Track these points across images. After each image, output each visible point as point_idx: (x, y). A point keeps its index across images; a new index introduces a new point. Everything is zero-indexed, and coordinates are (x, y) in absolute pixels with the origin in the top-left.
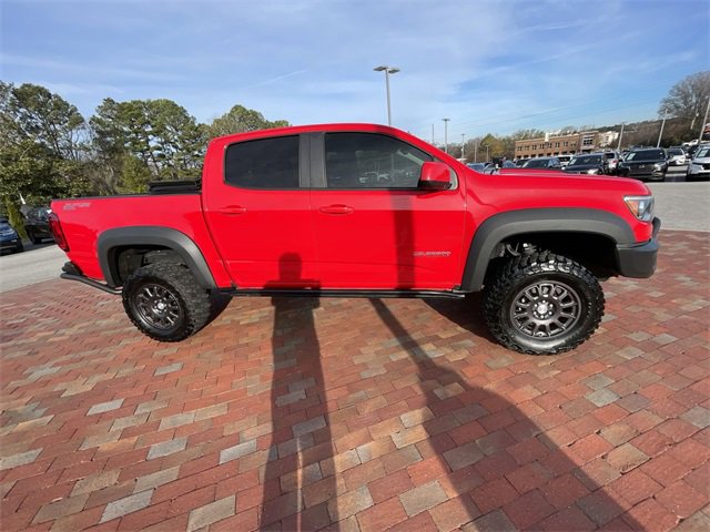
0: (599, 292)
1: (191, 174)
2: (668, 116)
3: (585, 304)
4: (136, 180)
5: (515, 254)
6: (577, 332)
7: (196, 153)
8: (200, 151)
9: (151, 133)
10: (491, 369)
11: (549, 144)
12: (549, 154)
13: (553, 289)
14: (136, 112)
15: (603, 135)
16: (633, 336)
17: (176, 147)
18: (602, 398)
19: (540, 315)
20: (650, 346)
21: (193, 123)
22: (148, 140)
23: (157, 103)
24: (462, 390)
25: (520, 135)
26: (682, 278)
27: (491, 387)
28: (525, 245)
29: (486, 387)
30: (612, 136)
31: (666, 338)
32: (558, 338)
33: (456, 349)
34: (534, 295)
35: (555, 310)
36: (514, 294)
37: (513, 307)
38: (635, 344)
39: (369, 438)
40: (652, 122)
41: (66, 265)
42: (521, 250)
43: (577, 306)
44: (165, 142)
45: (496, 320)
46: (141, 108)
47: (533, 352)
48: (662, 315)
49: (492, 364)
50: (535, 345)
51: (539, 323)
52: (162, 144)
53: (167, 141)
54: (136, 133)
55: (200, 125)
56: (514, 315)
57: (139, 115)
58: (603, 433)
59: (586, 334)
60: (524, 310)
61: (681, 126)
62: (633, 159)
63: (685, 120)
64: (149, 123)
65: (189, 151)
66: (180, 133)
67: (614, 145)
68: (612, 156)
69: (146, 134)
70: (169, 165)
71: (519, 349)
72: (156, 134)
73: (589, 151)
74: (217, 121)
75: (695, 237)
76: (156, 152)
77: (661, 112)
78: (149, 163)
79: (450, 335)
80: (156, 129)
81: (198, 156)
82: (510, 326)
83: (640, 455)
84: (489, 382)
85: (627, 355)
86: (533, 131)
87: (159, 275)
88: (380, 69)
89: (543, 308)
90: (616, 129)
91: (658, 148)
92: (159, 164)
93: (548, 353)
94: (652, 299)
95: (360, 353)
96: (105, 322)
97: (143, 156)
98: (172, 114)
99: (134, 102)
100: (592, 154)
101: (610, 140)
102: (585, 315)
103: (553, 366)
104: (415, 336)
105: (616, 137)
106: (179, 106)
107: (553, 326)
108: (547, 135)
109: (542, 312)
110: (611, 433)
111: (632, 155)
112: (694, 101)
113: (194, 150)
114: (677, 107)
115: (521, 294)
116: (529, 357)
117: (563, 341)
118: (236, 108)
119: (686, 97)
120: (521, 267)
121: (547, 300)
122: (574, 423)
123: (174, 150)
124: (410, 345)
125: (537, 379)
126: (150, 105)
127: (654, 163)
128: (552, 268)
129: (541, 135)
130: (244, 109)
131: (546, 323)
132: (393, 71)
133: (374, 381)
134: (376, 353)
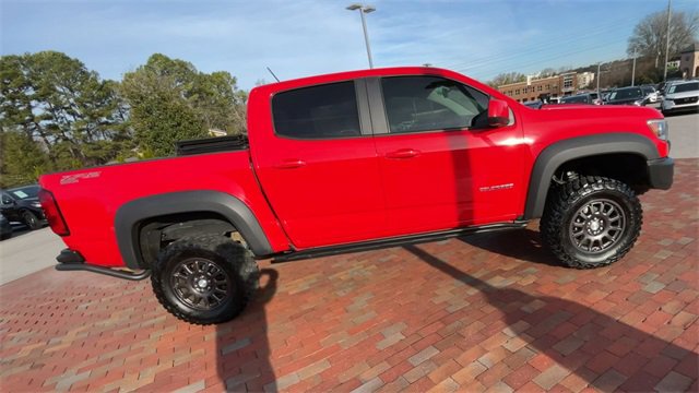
0: (637, 205)
1: (100, 148)
2: (636, 55)
3: (628, 216)
4: (26, 161)
5: (561, 182)
6: (625, 241)
7: (104, 119)
8: (109, 117)
9: (34, 98)
10: (561, 285)
11: (532, 88)
12: (533, 99)
13: (603, 206)
14: (10, 71)
15: (579, 76)
16: (662, 243)
17: (74, 114)
18: (655, 287)
19: (593, 232)
20: (676, 247)
21: (95, 79)
22: (30, 108)
23: (39, 57)
24: (543, 304)
25: (501, 79)
26: (683, 195)
27: (567, 296)
28: (569, 174)
29: (563, 297)
30: (589, 77)
31: (685, 240)
32: (610, 250)
33: (524, 276)
34: (587, 214)
35: (605, 225)
36: (571, 215)
37: (571, 227)
38: (665, 248)
39: (484, 351)
40: (621, 62)
41: (62, 253)
42: (566, 178)
43: (622, 219)
44: (56, 108)
45: (558, 241)
46: (16, 65)
47: (591, 266)
48: (677, 225)
49: (560, 281)
50: (592, 260)
51: (593, 239)
52: (52, 110)
53: (59, 107)
54: (13, 99)
55: (105, 82)
56: (572, 235)
57: (16, 75)
58: (663, 308)
59: (630, 244)
60: (580, 229)
61: (648, 65)
62: (616, 98)
63: (650, 58)
64: (29, 84)
65: (93, 118)
66: (77, 94)
67: (591, 86)
68: (594, 96)
69: (27, 99)
70: (66, 139)
71: (580, 266)
72: (40, 98)
73: (570, 93)
74: (130, 76)
75: (683, 163)
76: (43, 123)
77: (631, 50)
78: (35, 139)
79: (513, 267)
80: (40, 92)
81: (107, 123)
82: (570, 244)
83: (690, 316)
84: (564, 294)
85: (663, 255)
86: (514, 74)
87: (202, 246)
88: (354, 8)
89: (595, 225)
90: (591, 69)
91: (633, 86)
92: (51, 139)
93: (603, 264)
94: (667, 214)
95: (435, 295)
96: (107, 323)
97: (25, 129)
98: (62, 69)
99: (6, 58)
100: (573, 96)
101: (587, 82)
102: (628, 225)
103: (610, 274)
104: (477, 275)
105: (593, 78)
106: (72, 57)
107: (605, 240)
108: (529, 78)
109: (595, 229)
110: (669, 307)
111: (614, 94)
112: (655, 40)
113: (102, 116)
114: (642, 46)
115: (576, 215)
116: (589, 271)
117: (614, 252)
118: (156, 57)
119: (648, 36)
120: (575, 190)
121: (598, 217)
122: (641, 307)
123: (71, 118)
124: (474, 283)
125: (602, 285)
126: (29, 61)
127: (634, 101)
128: (601, 187)
129: (522, 79)
130: (167, 59)
131: (599, 237)
132: (368, 11)
133: (463, 312)
134: (451, 292)
